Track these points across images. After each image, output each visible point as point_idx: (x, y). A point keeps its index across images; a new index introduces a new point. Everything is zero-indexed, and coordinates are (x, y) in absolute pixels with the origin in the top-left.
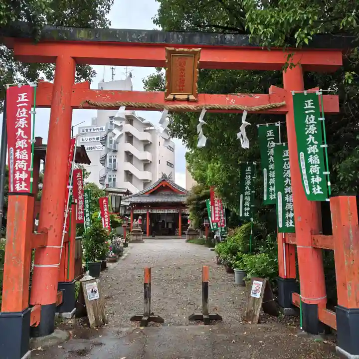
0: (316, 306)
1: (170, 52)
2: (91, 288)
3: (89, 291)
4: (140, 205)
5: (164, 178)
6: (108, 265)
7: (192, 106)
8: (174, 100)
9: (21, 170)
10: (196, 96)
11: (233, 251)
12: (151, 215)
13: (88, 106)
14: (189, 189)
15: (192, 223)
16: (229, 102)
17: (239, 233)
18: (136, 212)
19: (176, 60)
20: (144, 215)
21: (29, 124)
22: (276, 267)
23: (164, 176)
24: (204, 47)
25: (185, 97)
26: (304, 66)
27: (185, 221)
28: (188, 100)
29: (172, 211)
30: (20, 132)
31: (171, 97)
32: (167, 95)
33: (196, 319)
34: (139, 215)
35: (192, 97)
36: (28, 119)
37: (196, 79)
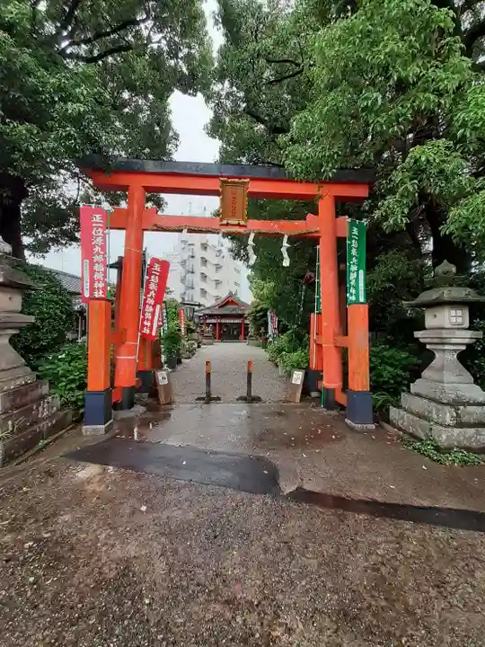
0: (334, 389)
1: (223, 182)
2: (162, 377)
3: (160, 378)
4: (211, 316)
5: (231, 295)
6: (183, 360)
7: (242, 230)
8: (227, 224)
9: (99, 281)
10: (246, 222)
11: (280, 351)
12: (220, 324)
13: (155, 228)
14: (249, 303)
15: (251, 330)
16: (273, 226)
17: (284, 337)
18: (208, 321)
19: (229, 189)
20: (214, 324)
21: (105, 241)
22: (308, 362)
23: (231, 292)
24: (252, 179)
25: (237, 222)
26: (335, 197)
27: (246, 329)
28: (239, 225)
29: (236, 321)
30: (97, 249)
31: (225, 222)
32: (221, 220)
33: (242, 399)
34: (210, 324)
35: (242, 223)
36: (104, 238)
37: (246, 207)
